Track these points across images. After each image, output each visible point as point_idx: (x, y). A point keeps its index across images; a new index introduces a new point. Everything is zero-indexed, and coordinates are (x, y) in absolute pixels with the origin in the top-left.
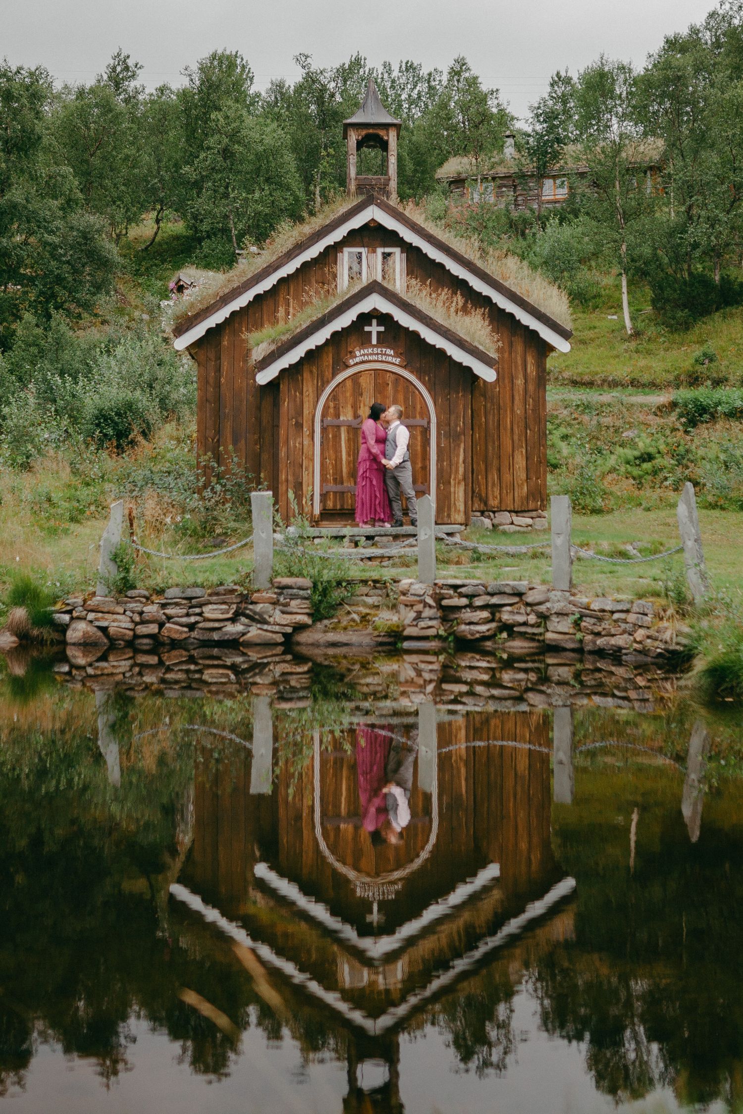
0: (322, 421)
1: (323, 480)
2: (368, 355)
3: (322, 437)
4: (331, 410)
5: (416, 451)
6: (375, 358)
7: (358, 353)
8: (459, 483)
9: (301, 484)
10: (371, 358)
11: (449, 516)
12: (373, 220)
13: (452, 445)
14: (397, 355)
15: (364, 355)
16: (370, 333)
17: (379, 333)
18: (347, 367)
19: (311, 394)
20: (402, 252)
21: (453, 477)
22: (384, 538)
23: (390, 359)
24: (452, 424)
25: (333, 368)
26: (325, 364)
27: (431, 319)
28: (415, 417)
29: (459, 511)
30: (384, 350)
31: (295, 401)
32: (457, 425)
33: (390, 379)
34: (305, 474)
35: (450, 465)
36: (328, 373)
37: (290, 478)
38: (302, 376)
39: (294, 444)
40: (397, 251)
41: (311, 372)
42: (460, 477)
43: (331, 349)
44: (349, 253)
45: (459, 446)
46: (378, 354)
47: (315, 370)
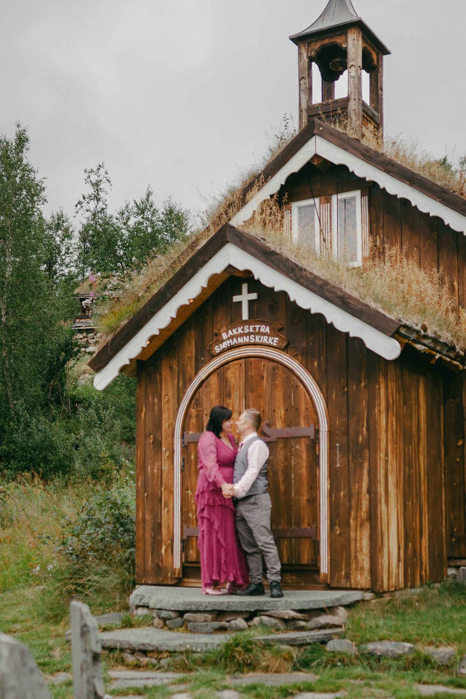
0: (183, 436)
1: (185, 521)
2: (237, 336)
3: (183, 460)
4: (193, 421)
5: (301, 475)
6: (246, 340)
7: (224, 336)
8: (362, 525)
9: (160, 525)
10: (241, 340)
11: (348, 576)
12: (316, 156)
13: (352, 465)
14: (275, 332)
15: (232, 337)
16: (240, 303)
17: (250, 302)
18: (213, 356)
19: (171, 399)
20: (362, 195)
21: (353, 514)
22: (198, 616)
23: (265, 339)
24: (351, 432)
25: (196, 360)
26: (188, 355)
27: (301, 269)
28: (298, 424)
29: (362, 568)
30: (257, 326)
31: (153, 410)
32: (357, 434)
33: (265, 370)
34: (164, 512)
35: (349, 495)
36: (190, 369)
37: (148, 517)
38: (160, 375)
39: (153, 469)
40: (357, 194)
41: (171, 368)
42: (364, 514)
43: (193, 333)
44: (300, 208)
45: (361, 466)
46: (249, 334)
47: (175, 367)
